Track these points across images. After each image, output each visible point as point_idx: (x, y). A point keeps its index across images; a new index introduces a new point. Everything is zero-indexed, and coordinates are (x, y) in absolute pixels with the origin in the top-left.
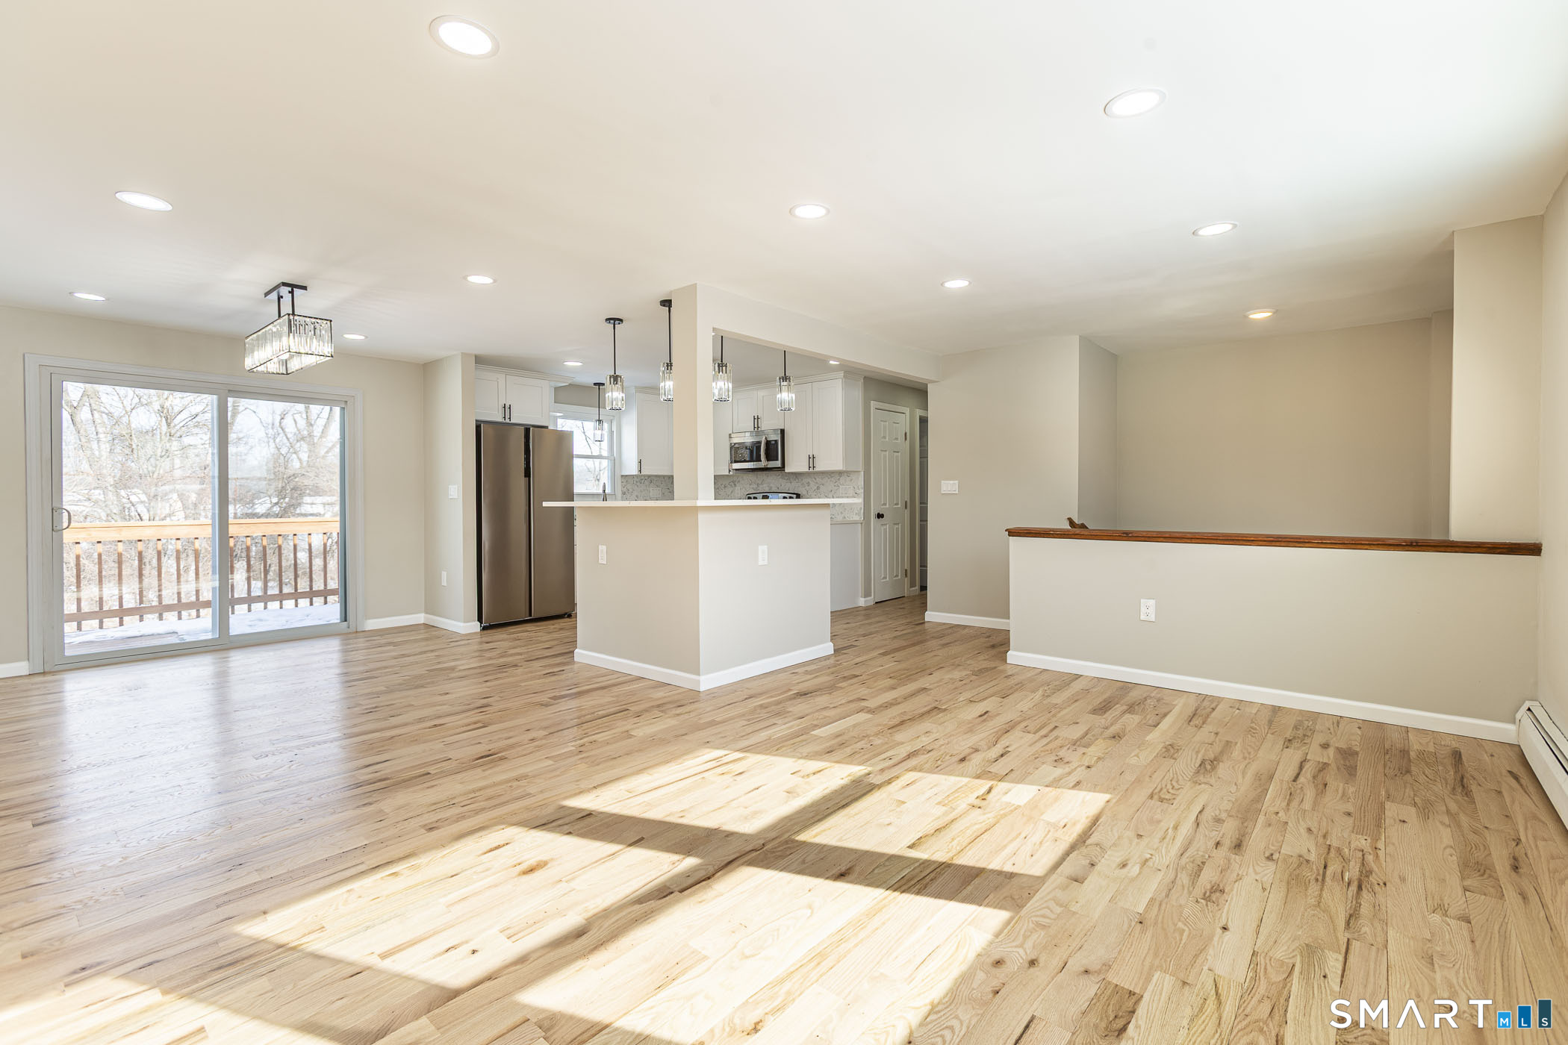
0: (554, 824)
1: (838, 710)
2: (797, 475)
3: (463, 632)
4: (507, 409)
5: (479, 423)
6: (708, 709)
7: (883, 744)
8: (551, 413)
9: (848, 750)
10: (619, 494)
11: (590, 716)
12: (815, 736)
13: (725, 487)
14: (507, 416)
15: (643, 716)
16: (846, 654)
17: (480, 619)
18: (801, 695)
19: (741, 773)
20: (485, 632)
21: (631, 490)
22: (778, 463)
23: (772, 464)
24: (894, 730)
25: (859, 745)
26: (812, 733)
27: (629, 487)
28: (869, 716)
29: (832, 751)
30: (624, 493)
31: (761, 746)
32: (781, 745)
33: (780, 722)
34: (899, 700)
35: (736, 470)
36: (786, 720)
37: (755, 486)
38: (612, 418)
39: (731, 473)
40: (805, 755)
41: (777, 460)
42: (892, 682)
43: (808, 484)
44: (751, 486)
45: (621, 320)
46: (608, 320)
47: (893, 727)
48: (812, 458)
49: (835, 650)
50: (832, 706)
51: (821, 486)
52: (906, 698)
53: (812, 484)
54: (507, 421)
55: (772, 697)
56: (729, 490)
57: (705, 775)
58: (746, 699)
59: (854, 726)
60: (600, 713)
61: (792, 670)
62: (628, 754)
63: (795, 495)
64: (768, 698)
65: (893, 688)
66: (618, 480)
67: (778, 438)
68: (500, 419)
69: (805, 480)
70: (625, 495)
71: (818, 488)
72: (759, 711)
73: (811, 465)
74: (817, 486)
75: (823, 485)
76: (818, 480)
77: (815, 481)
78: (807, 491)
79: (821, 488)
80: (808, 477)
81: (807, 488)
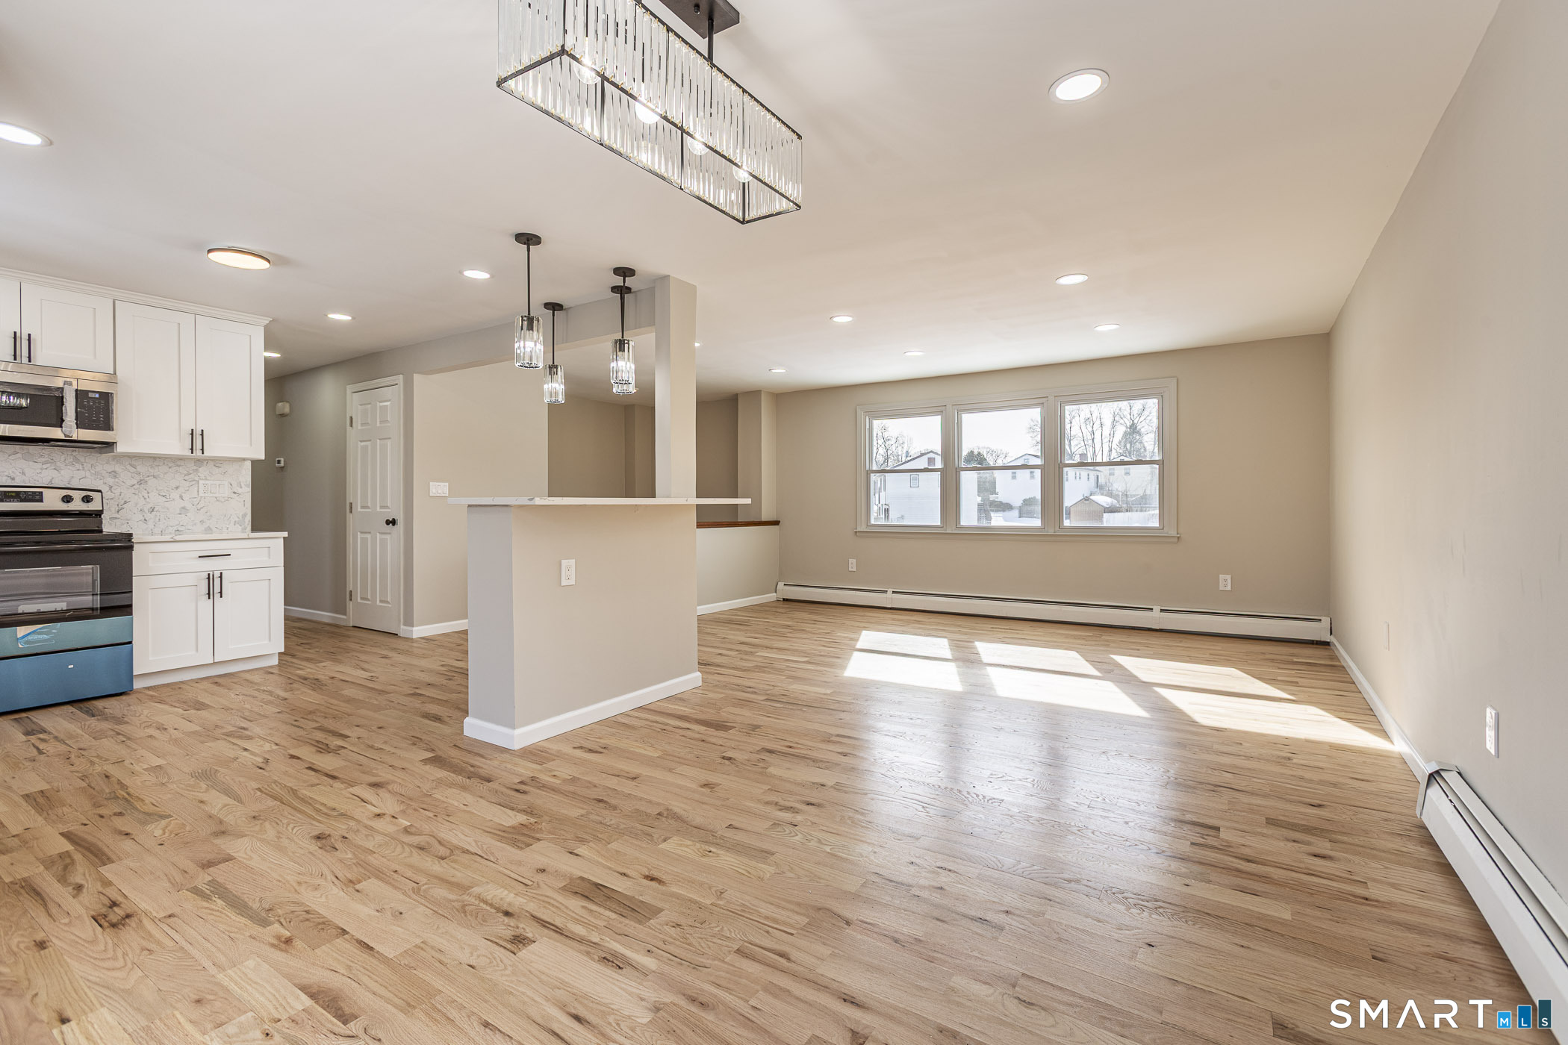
74: (138, 478)
75: (154, 477)
76: (139, 468)
77: (133, 470)
78: (111, 487)
79: (149, 483)
80: (113, 463)
81: (110, 481)
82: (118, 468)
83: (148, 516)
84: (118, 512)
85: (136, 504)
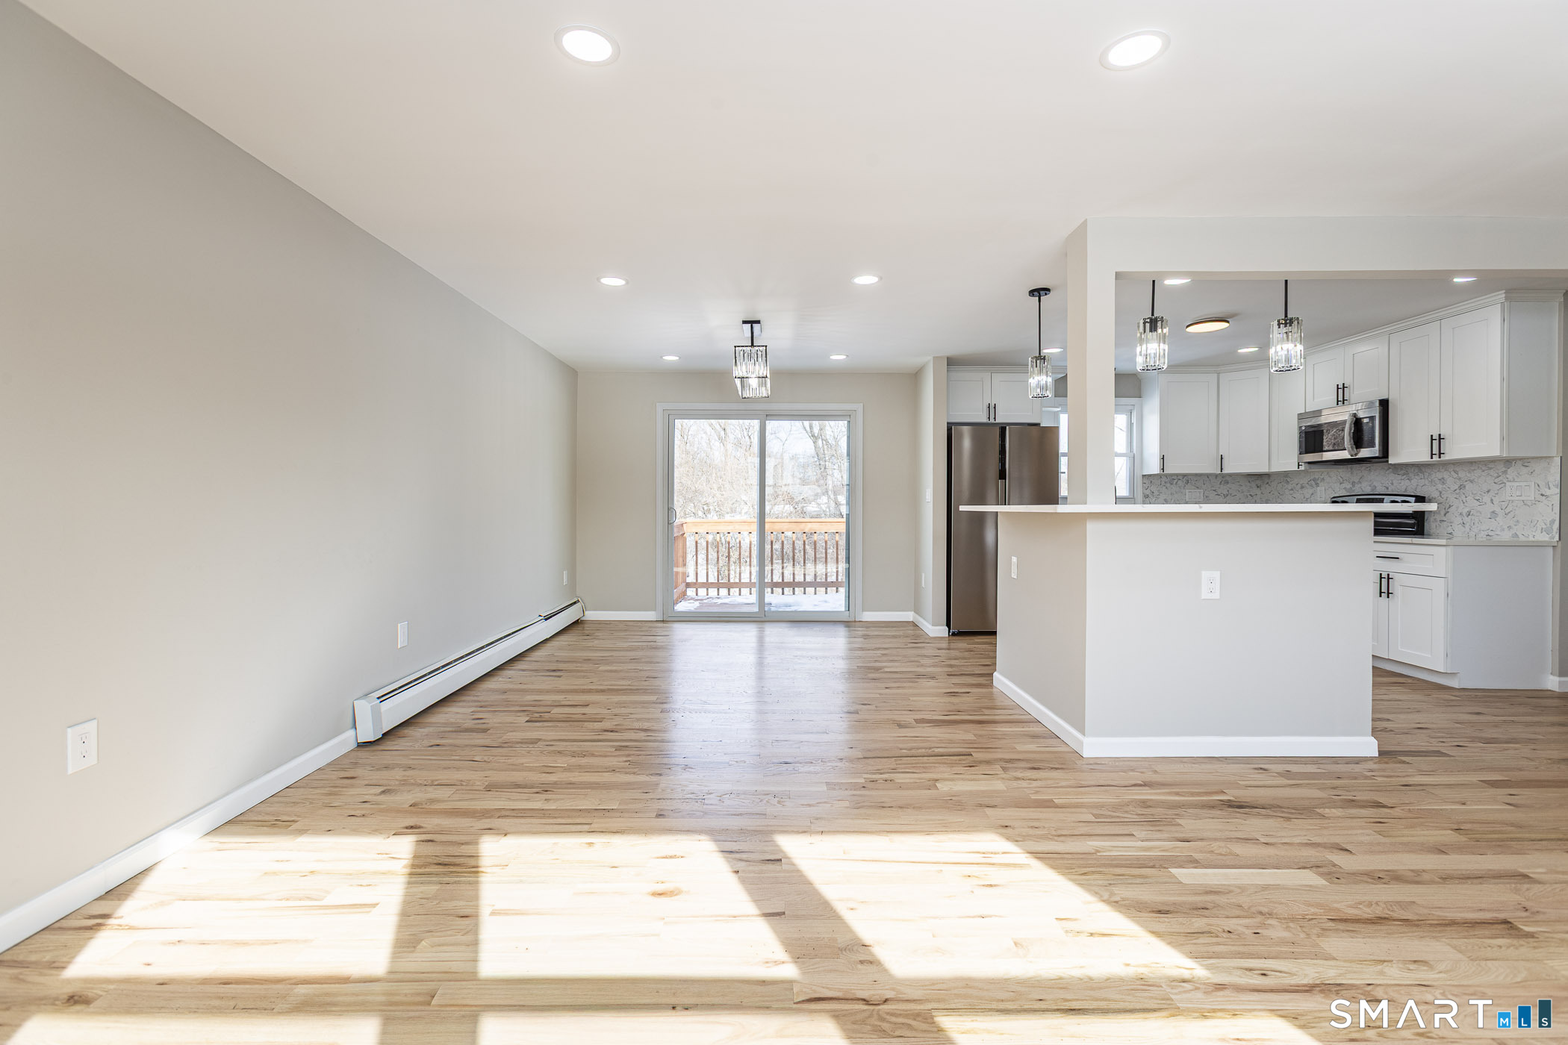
0: (738, 856)
1: (1270, 851)
2: (1419, 467)
3: (931, 635)
4: (992, 409)
5: (950, 425)
6: (1064, 783)
7: (1283, 942)
8: (1043, 409)
9: (1199, 923)
10: (1139, 496)
11: (924, 750)
12: (1174, 876)
13: (1302, 487)
14: (992, 417)
15: (977, 768)
16: (1404, 762)
17: (948, 625)
18: (1230, 806)
19: (991, 886)
20: (954, 638)
21: (1156, 493)
22: (1373, 451)
23: (1364, 453)
24: (1341, 926)
25: (1232, 924)
26: (1173, 871)
27: (1154, 488)
28: (1321, 881)
29: (1167, 912)
30: (1146, 496)
31: (1068, 859)
32: (1098, 869)
33: (1143, 835)
34: (1426, 877)
35: (1309, 463)
36: (1158, 835)
37: (1349, 486)
38: (1130, 408)
39: (1302, 468)
40: (1117, 898)
41: (1372, 445)
42: (1448, 836)
43: (1443, 481)
44: (1343, 485)
45: (1047, 290)
46: (1032, 293)
47: (1346, 921)
48: (1437, 441)
49: (1381, 753)
50: (1263, 840)
51: (1468, 486)
52: (1446, 878)
53: (1450, 481)
54: (992, 421)
55: (1177, 794)
56: (1308, 492)
57: (945, 868)
58: (1135, 785)
59: (1265, 888)
60: (936, 750)
61: (1260, 764)
62: (901, 807)
63: (1414, 499)
64: (1169, 794)
65: (1440, 850)
66: (1139, 481)
67: (1376, 413)
68: (984, 420)
69: (1437, 475)
70: (1147, 499)
71: (1462, 487)
72: (1131, 808)
73: (1436, 450)
74: (1459, 484)
75: (1471, 481)
76: (1462, 474)
77: (1456, 476)
78: (1441, 493)
79: (1467, 487)
80: (1443, 470)
81: (1440, 487)
82: (1446, 475)
83: (1467, 519)
84: (1445, 515)
85: (1458, 508)
